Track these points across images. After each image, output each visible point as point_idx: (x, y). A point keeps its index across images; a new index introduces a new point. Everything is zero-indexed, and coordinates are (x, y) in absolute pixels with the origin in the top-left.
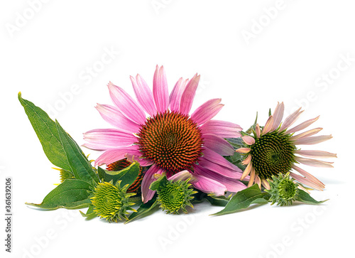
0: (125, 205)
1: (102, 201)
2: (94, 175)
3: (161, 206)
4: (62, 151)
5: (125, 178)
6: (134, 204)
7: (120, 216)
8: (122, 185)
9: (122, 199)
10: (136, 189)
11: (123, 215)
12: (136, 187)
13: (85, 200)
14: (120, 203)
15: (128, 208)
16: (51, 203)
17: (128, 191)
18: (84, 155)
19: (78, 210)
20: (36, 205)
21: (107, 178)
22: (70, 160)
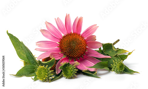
0: (49, 75)
1: (40, 73)
2: (37, 63)
3: (64, 76)
4: (24, 54)
5: (49, 64)
6: (53, 75)
7: (47, 80)
8: (48, 67)
9: (48, 73)
10: (54, 69)
11: (48, 79)
12: (53, 68)
13: (33, 73)
14: (47, 74)
15: (50, 76)
16: (20, 74)
17: (51, 70)
18: (33, 55)
19: (30, 77)
20: (14, 75)
21: (42, 64)
22: (27, 57)
